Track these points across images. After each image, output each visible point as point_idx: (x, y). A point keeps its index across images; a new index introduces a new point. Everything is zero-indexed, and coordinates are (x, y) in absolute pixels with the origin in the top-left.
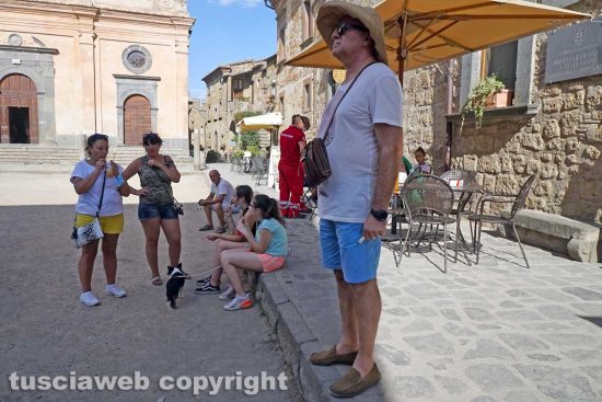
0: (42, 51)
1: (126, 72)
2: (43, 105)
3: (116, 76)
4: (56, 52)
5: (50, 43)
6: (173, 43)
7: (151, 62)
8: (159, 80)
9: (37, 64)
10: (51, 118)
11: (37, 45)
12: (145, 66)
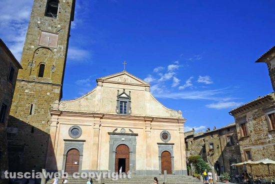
0: (132, 135)
1: (161, 142)
2: (131, 157)
3: (158, 144)
4: (137, 135)
5: (135, 131)
6: (178, 129)
7: (170, 137)
8: (173, 144)
9: (130, 140)
10: (134, 162)
11: (131, 133)
12: (168, 139)
